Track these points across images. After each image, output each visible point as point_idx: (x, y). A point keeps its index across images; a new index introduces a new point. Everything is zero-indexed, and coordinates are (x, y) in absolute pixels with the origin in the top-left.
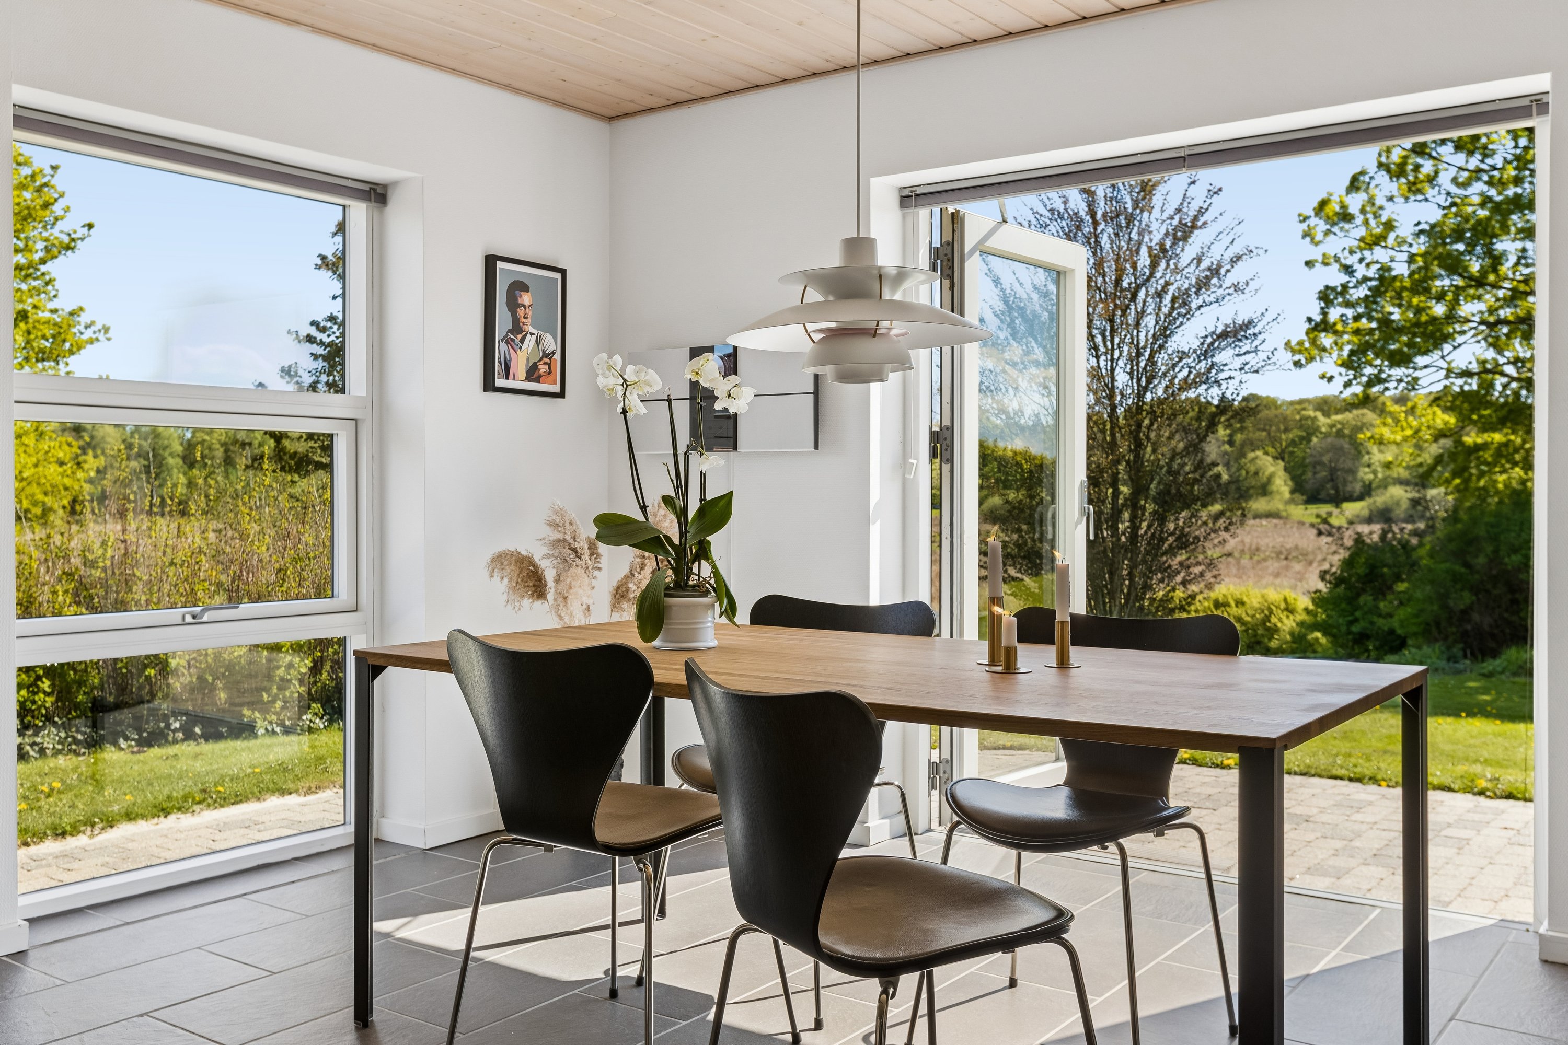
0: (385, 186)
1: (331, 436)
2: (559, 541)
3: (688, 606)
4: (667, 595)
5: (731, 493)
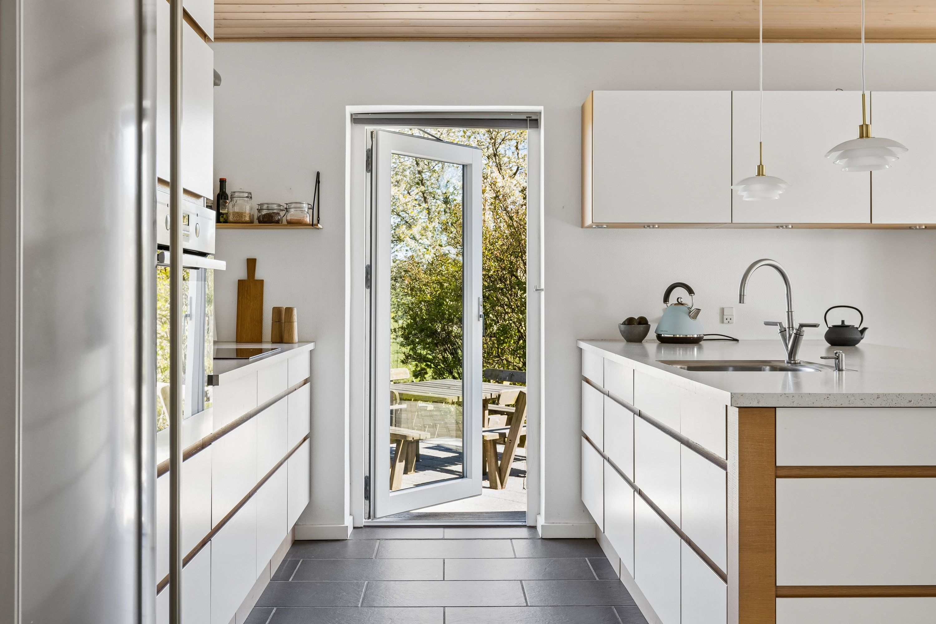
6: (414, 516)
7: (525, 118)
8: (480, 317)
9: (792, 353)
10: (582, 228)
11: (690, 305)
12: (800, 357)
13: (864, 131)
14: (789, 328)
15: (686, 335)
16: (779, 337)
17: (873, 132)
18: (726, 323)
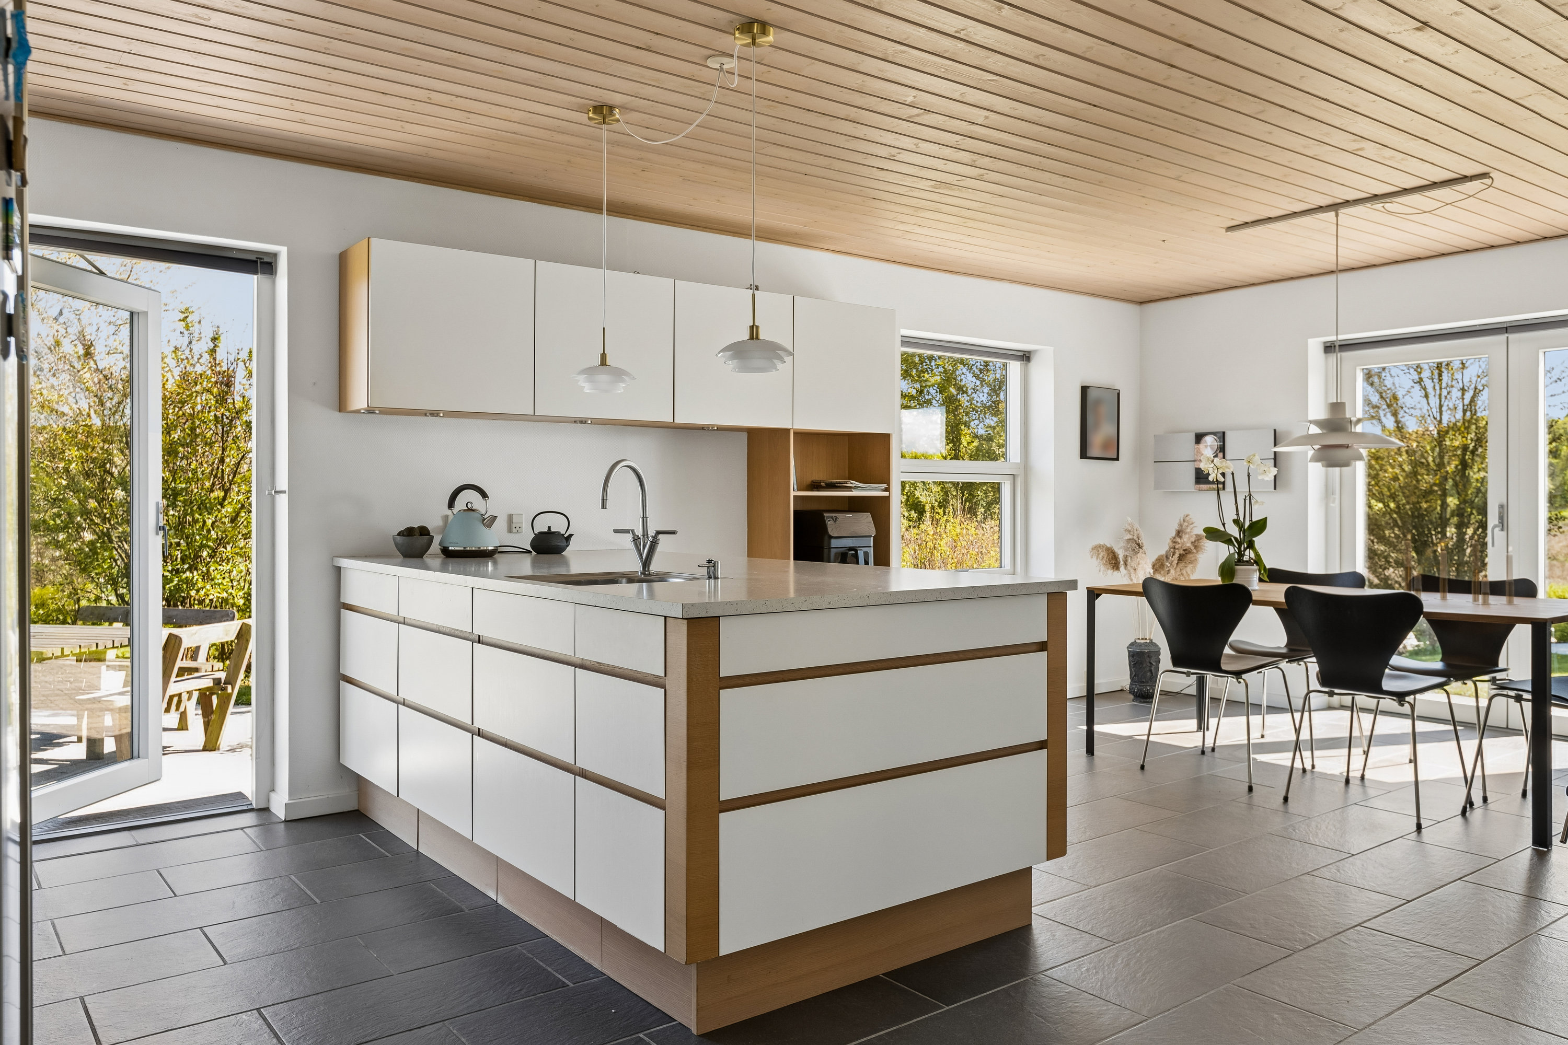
0: (1029, 352)
1: (999, 484)
2: (1130, 539)
3: (1245, 570)
4: (1236, 565)
5: (1266, 518)
6: (63, 823)
7: (255, 259)
8: (160, 530)
9: (646, 563)
10: (340, 412)
11: (483, 512)
12: (655, 567)
13: (754, 332)
14: (643, 535)
15: (480, 548)
16: (632, 546)
17: (762, 336)
18: (515, 533)
